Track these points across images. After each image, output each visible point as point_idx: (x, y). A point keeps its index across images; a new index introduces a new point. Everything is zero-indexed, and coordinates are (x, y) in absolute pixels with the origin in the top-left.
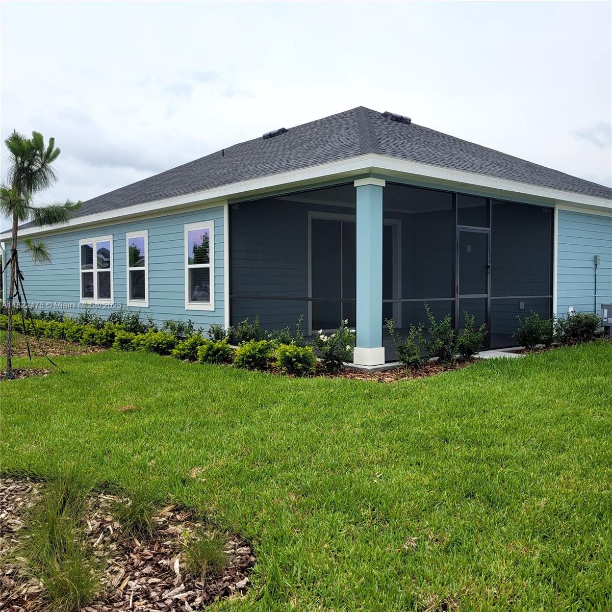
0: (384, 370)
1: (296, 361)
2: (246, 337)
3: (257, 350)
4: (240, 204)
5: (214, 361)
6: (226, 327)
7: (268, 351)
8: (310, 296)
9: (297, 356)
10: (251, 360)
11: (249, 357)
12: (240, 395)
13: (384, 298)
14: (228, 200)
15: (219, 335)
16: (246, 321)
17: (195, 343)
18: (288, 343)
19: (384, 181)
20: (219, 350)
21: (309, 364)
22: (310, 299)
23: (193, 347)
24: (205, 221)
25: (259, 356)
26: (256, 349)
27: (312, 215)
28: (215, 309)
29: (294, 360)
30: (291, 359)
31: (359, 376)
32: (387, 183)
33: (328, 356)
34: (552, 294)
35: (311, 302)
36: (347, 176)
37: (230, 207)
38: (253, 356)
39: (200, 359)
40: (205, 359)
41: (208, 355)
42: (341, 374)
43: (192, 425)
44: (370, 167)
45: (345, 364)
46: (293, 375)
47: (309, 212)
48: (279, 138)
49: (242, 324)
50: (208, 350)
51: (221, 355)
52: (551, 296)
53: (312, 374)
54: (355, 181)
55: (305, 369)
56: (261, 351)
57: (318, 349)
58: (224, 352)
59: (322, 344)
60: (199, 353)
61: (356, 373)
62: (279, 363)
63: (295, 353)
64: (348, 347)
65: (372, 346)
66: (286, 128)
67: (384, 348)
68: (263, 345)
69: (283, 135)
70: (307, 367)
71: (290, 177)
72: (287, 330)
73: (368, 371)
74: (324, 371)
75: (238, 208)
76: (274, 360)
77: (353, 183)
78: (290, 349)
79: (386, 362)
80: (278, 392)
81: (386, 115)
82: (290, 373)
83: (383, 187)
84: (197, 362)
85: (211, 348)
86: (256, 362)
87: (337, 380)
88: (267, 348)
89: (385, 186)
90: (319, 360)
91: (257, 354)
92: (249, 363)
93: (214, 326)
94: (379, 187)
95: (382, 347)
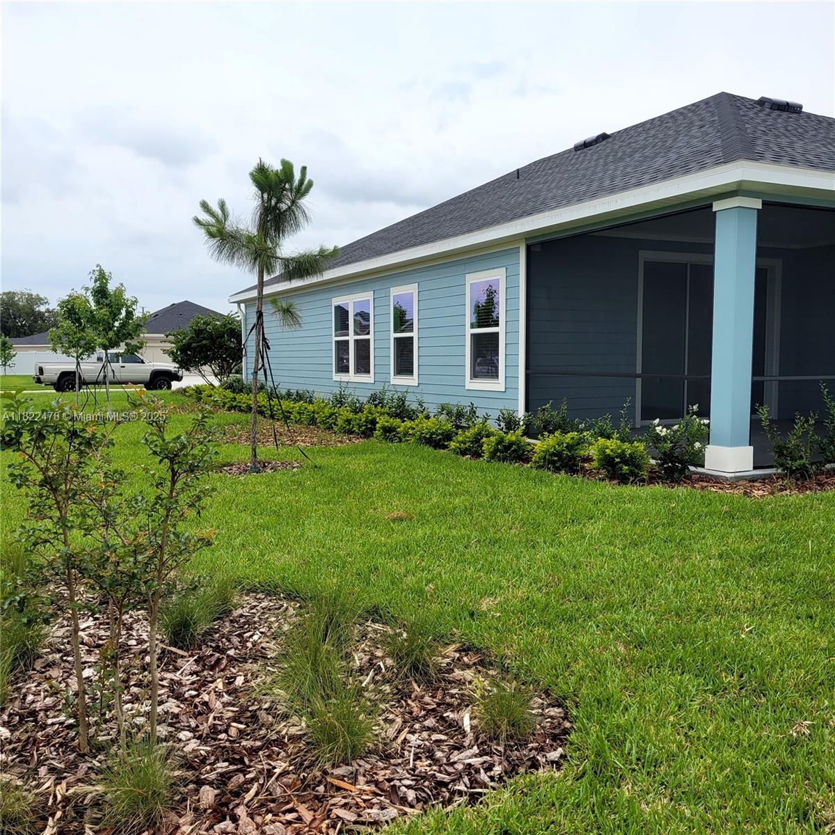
0: (753, 480)
1: (620, 462)
2: (548, 428)
3: (565, 445)
4: (543, 244)
5: (504, 459)
6: (521, 413)
7: (580, 447)
8: (639, 371)
9: (622, 455)
10: (556, 458)
11: (553, 454)
12: (542, 505)
13: (753, 375)
14: (526, 239)
15: (510, 424)
16: (548, 405)
17: (479, 434)
18: (608, 437)
19: (761, 200)
20: (511, 444)
21: (639, 467)
22: (638, 376)
23: (477, 440)
24: (494, 268)
25: (567, 454)
26: (562, 443)
27: (645, 255)
28: (506, 388)
29: (618, 460)
30: (613, 459)
31: (713, 486)
32: (764, 203)
33: (667, 457)
35: (640, 379)
36: (702, 196)
37: (528, 248)
38: (558, 454)
39: (486, 455)
40: (493, 455)
41: (496, 450)
42: (685, 483)
43: (479, 541)
44: (738, 182)
45: (692, 468)
46: (616, 482)
47: (640, 251)
48: (598, 147)
49: (544, 410)
50: (497, 444)
51: (514, 451)
53: (643, 481)
54: (714, 203)
55: (632, 473)
56: (569, 447)
57: (652, 447)
58: (519, 447)
59: (658, 439)
60: (485, 447)
61: (709, 482)
62: (595, 464)
63: (619, 451)
64: (697, 445)
65: (734, 443)
66: (608, 133)
67: (752, 447)
68: (572, 438)
69: (604, 143)
70: (637, 471)
71: (617, 201)
72: (607, 419)
73: (727, 479)
74: (660, 477)
75: (539, 250)
76: (588, 459)
77: (712, 206)
78: (612, 445)
79: (755, 468)
80: (596, 503)
81: (762, 102)
82: (611, 479)
83: (758, 210)
84: (481, 459)
85: (501, 441)
86: (562, 461)
87: (682, 491)
88: (578, 444)
89: (760, 208)
90: (653, 462)
91: (564, 450)
92: (553, 462)
93: (505, 412)
94: (753, 210)
95: (750, 445)
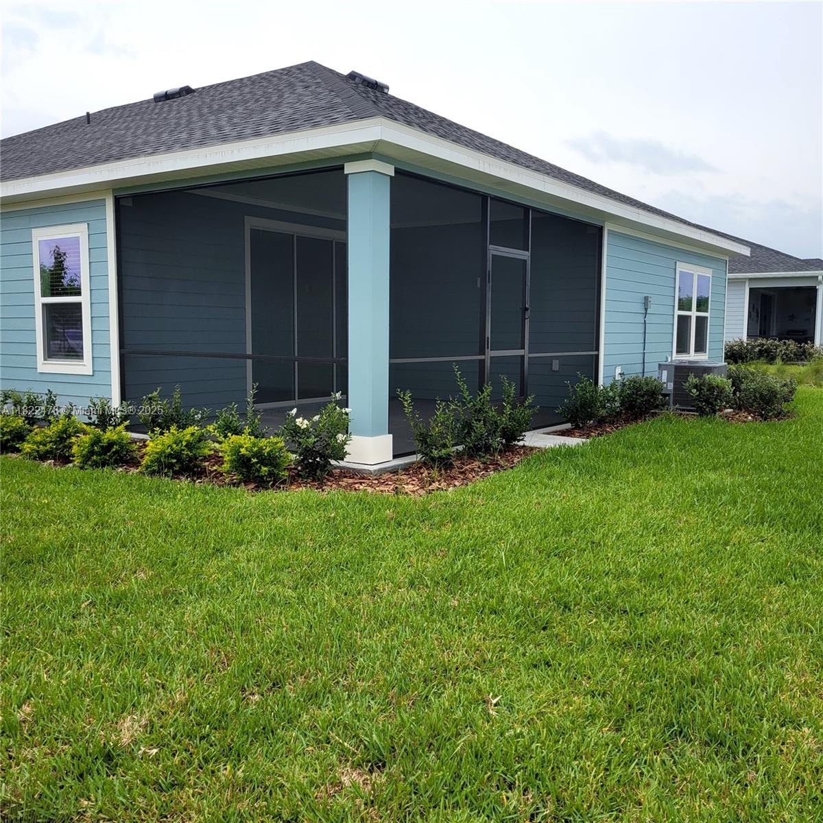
0: (394, 471)
1: (257, 463)
2: (158, 423)
3: (184, 443)
4: (135, 197)
5: (104, 464)
6: (115, 402)
7: (202, 444)
8: (249, 351)
9: (259, 454)
10: (175, 461)
11: (170, 456)
12: (172, 530)
13: (392, 356)
14: (113, 190)
15: (104, 420)
16: (155, 393)
17: (65, 431)
18: (237, 432)
19: (393, 167)
20: (111, 444)
21: (276, 466)
22: (248, 357)
23: (63, 438)
24: (71, 224)
25: (187, 455)
26: (181, 442)
27: (251, 222)
28: (93, 371)
29: (254, 460)
30: (249, 460)
31: (361, 483)
32: (397, 171)
33: (307, 452)
34: (598, 349)
35: (251, 360)
37: (117, 201)
38: (177, 455)
39: (77, 461)
40: (86, 458)
41: (92, 453)
42: (328, 480)
45: (333, 462)
46: (252, 486)
48: (183, 100)
49: (150, 399)
50: (92, 445)
51: (115, 453)
52: (596, 353)
53: (284, 482)
54: (345, 164)
55: (271, 474)
56: (189, 446)
57: (290, 441)
58: (122, 447)
59: (296, 431)
60: (75, 449)
61: (353, 478)
62: (226, 466)
63: (256, 449)
64: (340, 437)
65: (375, 433)
66: (193, 87)
67: (391, 435)
68: (193, 434)
69: (189, 96)
70: (276, 472)
71: (232, 152)
72: (232, 409)
73: (370, 473)
74: (299, 476)
75: (131, 205)
76: (217, 459)
77: (342, 168)
78: (245, 442)
79: (395, 457)
80: (239, 520)
81: (353, 76)
82: (246, 483)
83: (391, 177)
84: (71, 465)
85: (97, 441)
86: (182, 463)
87: (331, 492)
88: (200, 441)
89: (393, 175)
90: (293, 457)
91: (183, 450)
92: (170, 466)
93: (97, 401)
94: (385, 177)
95: (389, 433)
